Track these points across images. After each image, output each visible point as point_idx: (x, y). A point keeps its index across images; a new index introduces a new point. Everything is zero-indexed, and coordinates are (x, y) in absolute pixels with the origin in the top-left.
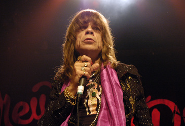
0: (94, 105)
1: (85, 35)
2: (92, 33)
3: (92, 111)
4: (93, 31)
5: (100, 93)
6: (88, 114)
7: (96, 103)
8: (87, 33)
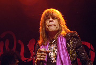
0: (54, 57)
1: (49, 22)
2: (52, 21)
3: (54, 60)
4: (53, 20)
5: (56, 50)
6: (52, 62)
7: (55, 55)
8: (50, 21)
